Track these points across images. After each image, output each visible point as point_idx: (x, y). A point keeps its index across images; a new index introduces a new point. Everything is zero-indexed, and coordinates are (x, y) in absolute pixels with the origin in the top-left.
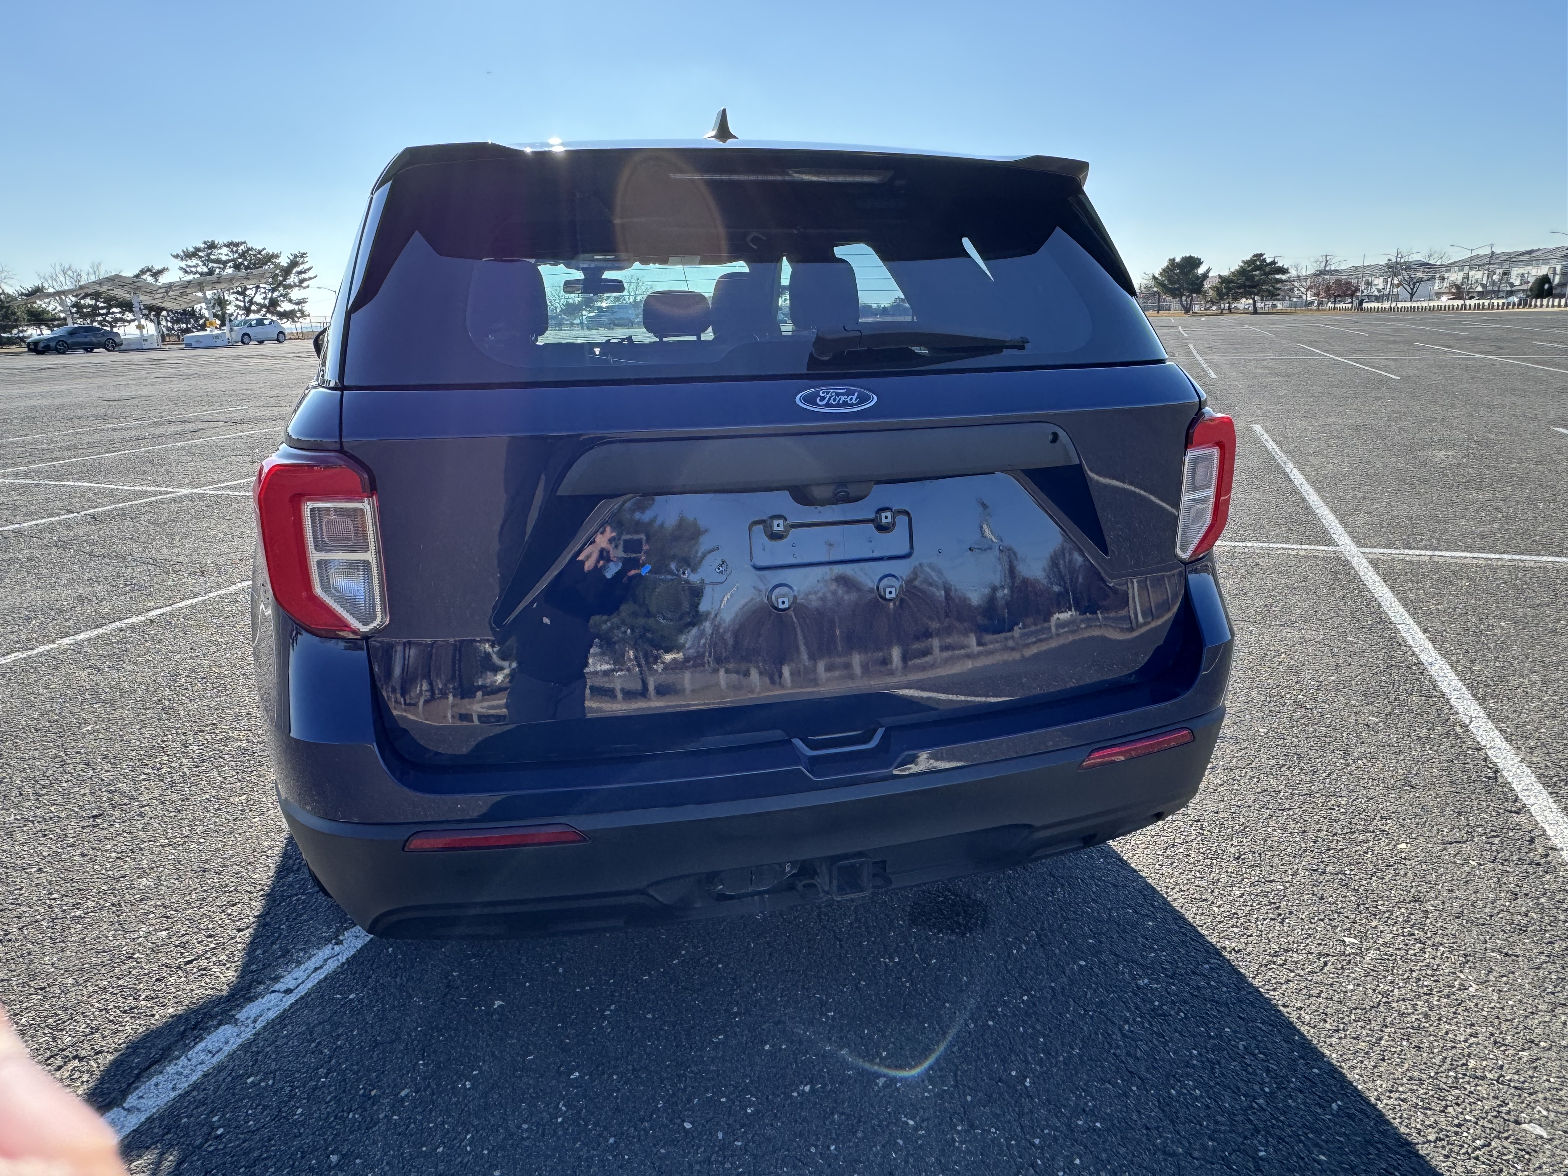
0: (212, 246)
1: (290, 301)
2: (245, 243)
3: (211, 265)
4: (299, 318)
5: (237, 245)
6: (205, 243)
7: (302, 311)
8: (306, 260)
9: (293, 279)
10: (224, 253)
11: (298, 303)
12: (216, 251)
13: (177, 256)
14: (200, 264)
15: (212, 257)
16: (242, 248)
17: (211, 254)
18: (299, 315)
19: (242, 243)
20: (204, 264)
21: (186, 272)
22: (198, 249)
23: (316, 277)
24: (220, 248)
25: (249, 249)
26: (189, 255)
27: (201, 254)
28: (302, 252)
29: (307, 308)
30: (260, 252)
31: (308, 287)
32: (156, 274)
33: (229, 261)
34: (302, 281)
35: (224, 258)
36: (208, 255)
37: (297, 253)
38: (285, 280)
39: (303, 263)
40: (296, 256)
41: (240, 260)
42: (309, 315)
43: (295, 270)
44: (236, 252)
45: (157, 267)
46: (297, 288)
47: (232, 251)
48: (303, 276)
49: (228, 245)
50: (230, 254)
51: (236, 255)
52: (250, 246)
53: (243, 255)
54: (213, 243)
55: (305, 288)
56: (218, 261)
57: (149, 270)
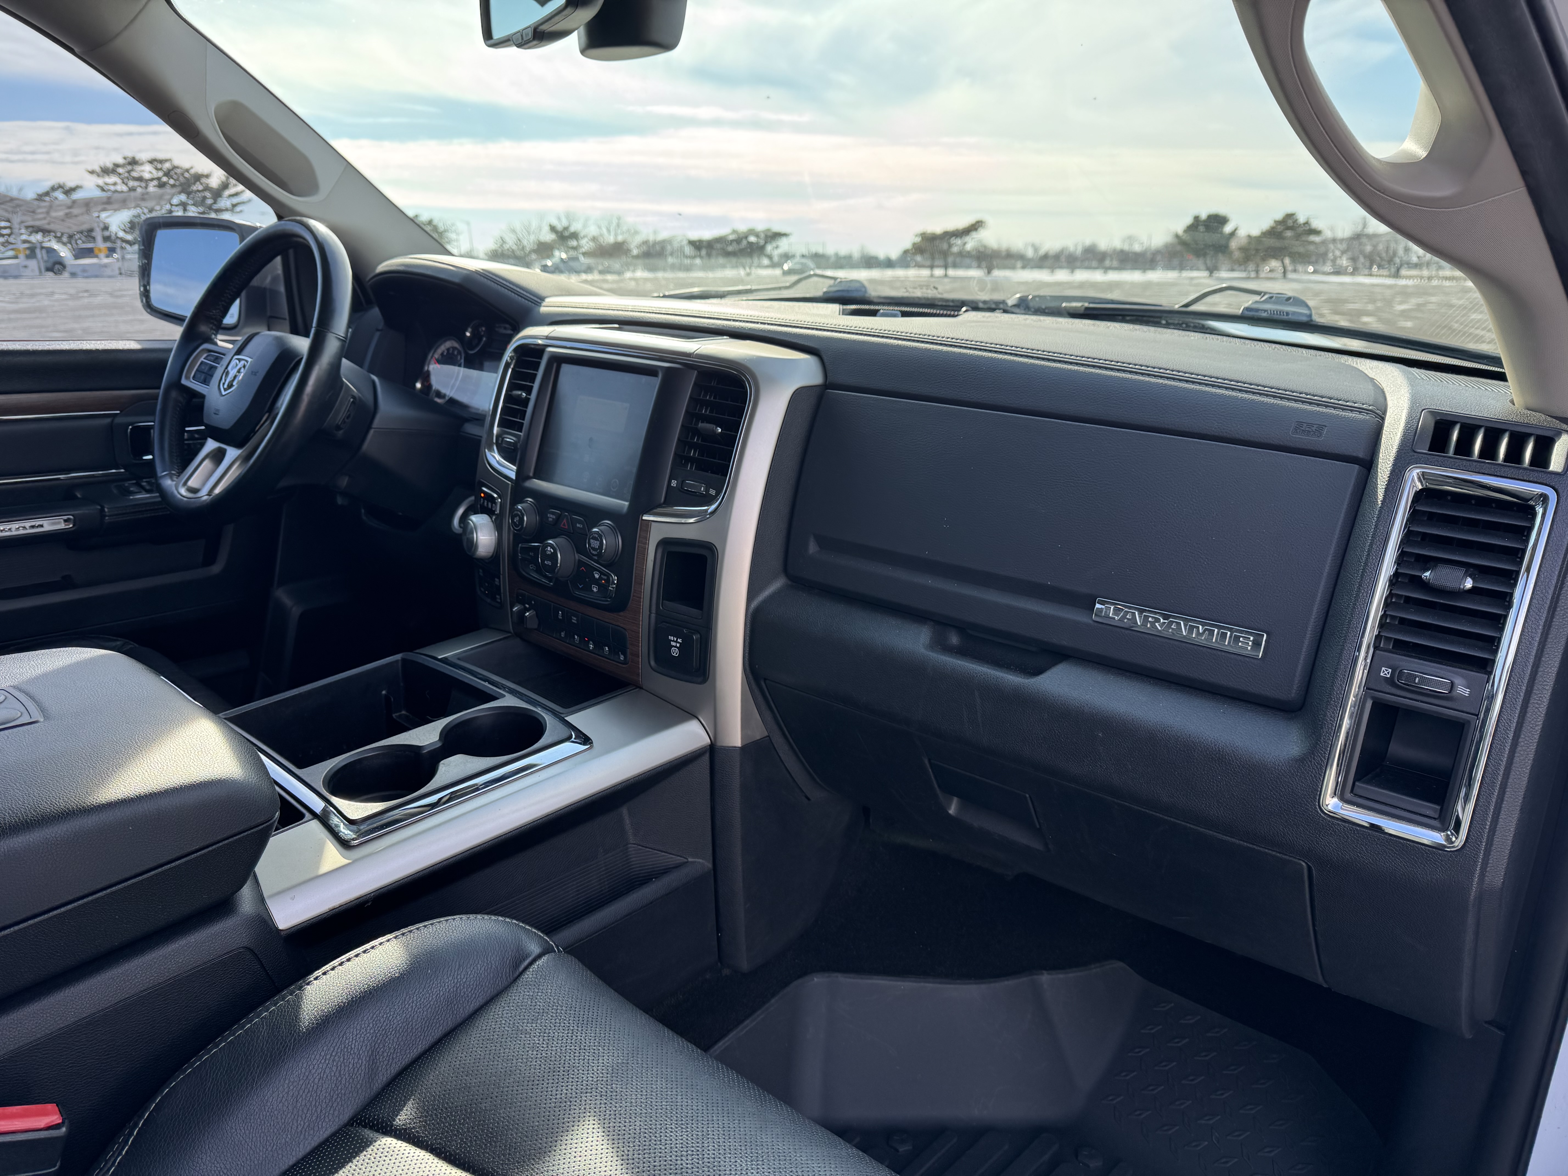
0: (133, 162)
2: (170, 160)
3: (131, 183)
5: (161, 162)
6: (125, 158)
10: (147, 171)
12: (138, 168)
13: (92, 172)
14: (119, 181)
15: (134, 174)
16: (167, 165)
17: (132, 170)
19: (166, 161)
20: (123, 183)
21: (103, 190)
22: (117, 165)
24: (142, 164)
25: (175, 167)
26: (106, 171)
27: (120, 170)
30: (187, 171)
32: (68, 192)
33: (152, 180)
35: (147, 176)
36: (129, 172)
38: (215, 203)
41: (165, 179)
44: (161, 169)
45: (70, 184)
47: (157, 169)
49: (151, 162)
50: (154, 171)
51: (160, 174)
52: (176, 162)
53: (167, 174)
54: (134, 158)
56: (140, 179)
57: (60, 187)
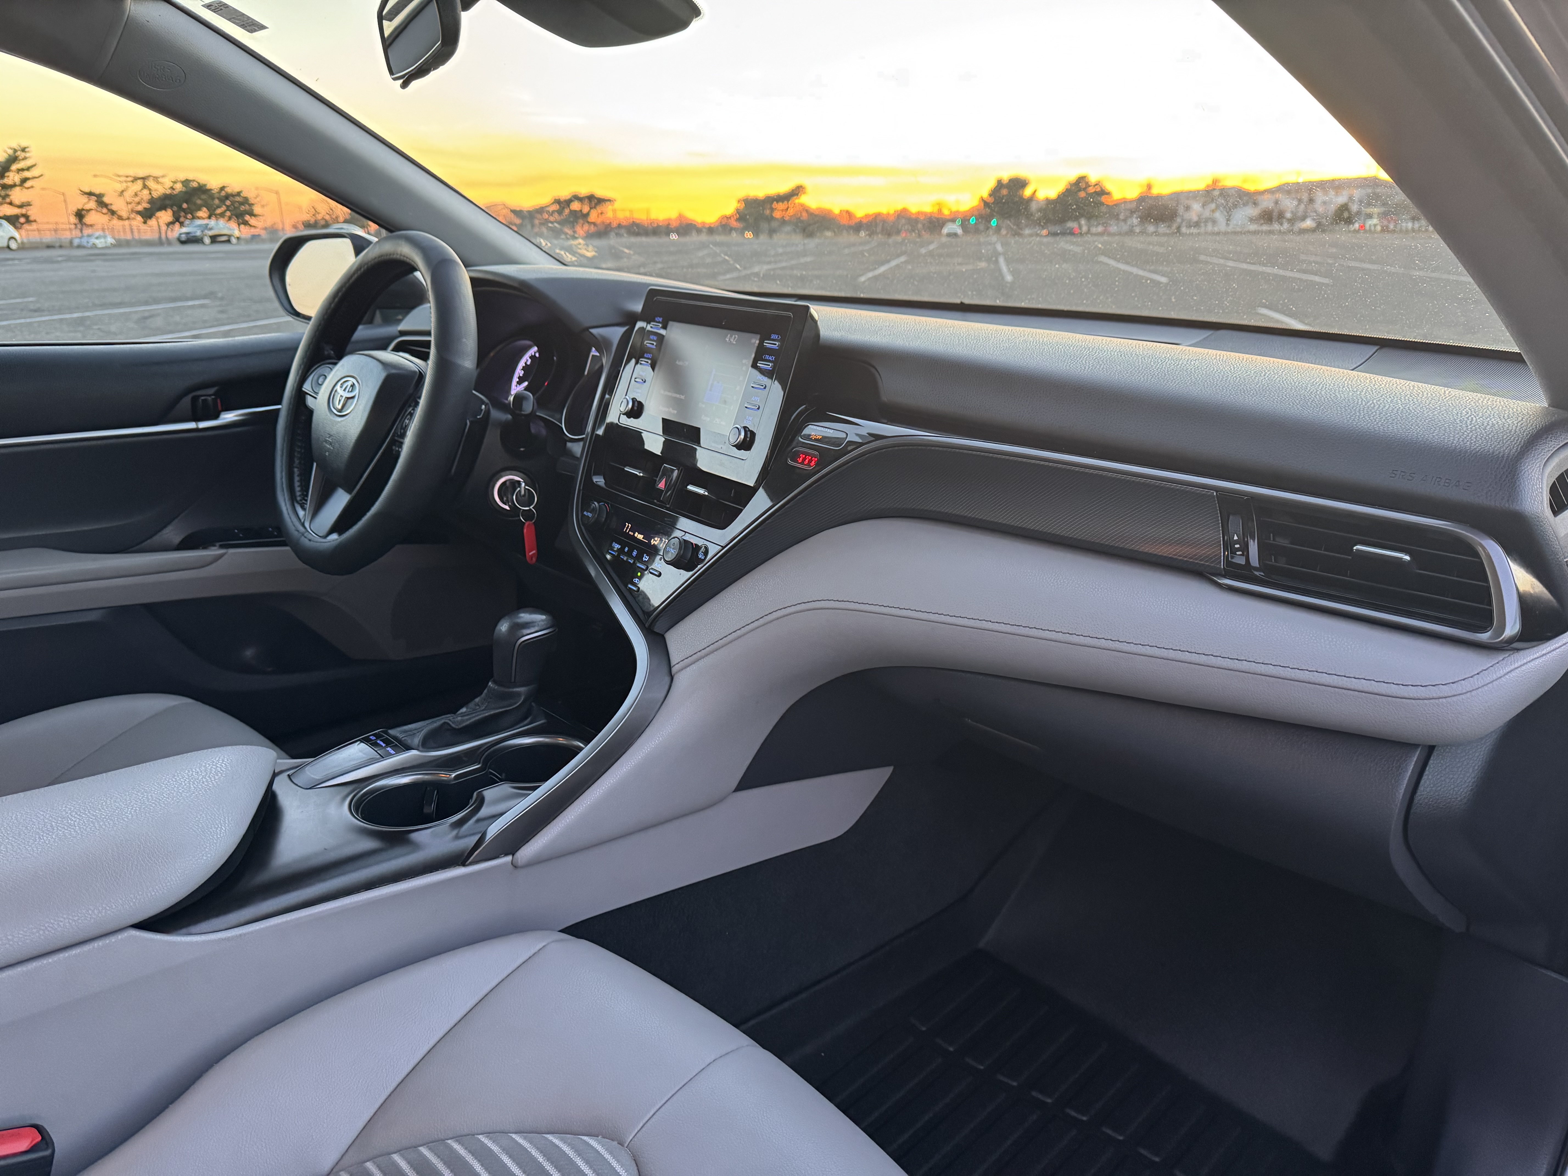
1: (11, 204)
4: (22, 224)
7: (26, 216)
8: (27, 155)
9: (12, 177)
11: (20, 206)
18: (22, 220)
23: (42, 175)
28: (24, 144)
29: (32, 212)
31: (32, 187)
34: (24, 180)
37: (14, 145)
39: (25, 158)
40: (15, 151)
42: (35, 221)
43: (14, 167)
46: (18, 188)
48: (27, 174)
55: (28, 188)
